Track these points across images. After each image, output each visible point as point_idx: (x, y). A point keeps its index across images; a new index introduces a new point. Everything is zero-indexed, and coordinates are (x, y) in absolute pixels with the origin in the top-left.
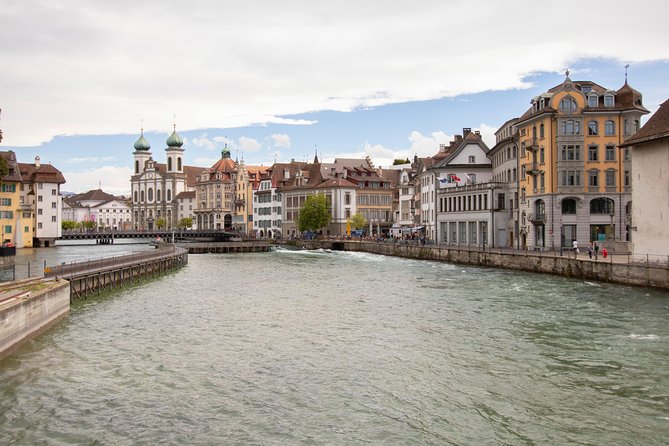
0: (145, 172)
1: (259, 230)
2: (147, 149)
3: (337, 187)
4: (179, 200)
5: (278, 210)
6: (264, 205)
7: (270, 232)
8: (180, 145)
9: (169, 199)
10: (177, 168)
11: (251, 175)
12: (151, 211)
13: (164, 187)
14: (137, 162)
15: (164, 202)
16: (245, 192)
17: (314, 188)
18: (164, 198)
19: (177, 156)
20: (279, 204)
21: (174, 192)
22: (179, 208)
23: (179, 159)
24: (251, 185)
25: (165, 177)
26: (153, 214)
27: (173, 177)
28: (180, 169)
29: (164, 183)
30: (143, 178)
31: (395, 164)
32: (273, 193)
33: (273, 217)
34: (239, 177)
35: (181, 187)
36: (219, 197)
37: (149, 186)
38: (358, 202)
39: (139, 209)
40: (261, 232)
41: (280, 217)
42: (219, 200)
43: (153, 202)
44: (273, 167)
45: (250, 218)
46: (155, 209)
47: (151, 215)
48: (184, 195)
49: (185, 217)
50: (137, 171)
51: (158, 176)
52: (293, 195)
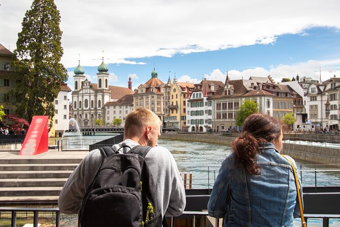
0: (82, 88)
1: (191, 126)
2: (83, 73)
3: (261, 96)
4: (106, 108)
5: (209, 112)
6: (195, 109)
7: (201, 128)
8: (106, 71)
9: (99, 106)
10: (105, 86)
11: (183, 89)
12: (86, 115)
13: (96, 99)
14: (76, 82)
15: (96, 108)
16: (178, 100)
17: (241, 97)
18: (96, 106)
19: (105, 78)
20: (210, 108)
21: (103, 102)
22: (106, 113)
23: (106, 80)
24: (183, 95)
25: (97, 92)
26: (88, 116)
27: (102, 91)
28: (106, 87)
29: (96, 96)
30: (81, 92)
31: (283, 81)
32: (205, 100)
33: (205, 117)
34: (172, 90)
35: (107, 99)
36: (153, 104)
37: (85, 98)
38: (274, 107)
39: (78, 113)
40: (193, 127)
41: (210, 117)
42: (153, 106)
43: (88, 108)
44: (202, 83)
45: (183, 118)
46: (90, 113)
47: (86, 117)
48: (109, 104)
49: (117, 118)
50: (76, 88)
51: (92, 91)
52: (222, 101)
